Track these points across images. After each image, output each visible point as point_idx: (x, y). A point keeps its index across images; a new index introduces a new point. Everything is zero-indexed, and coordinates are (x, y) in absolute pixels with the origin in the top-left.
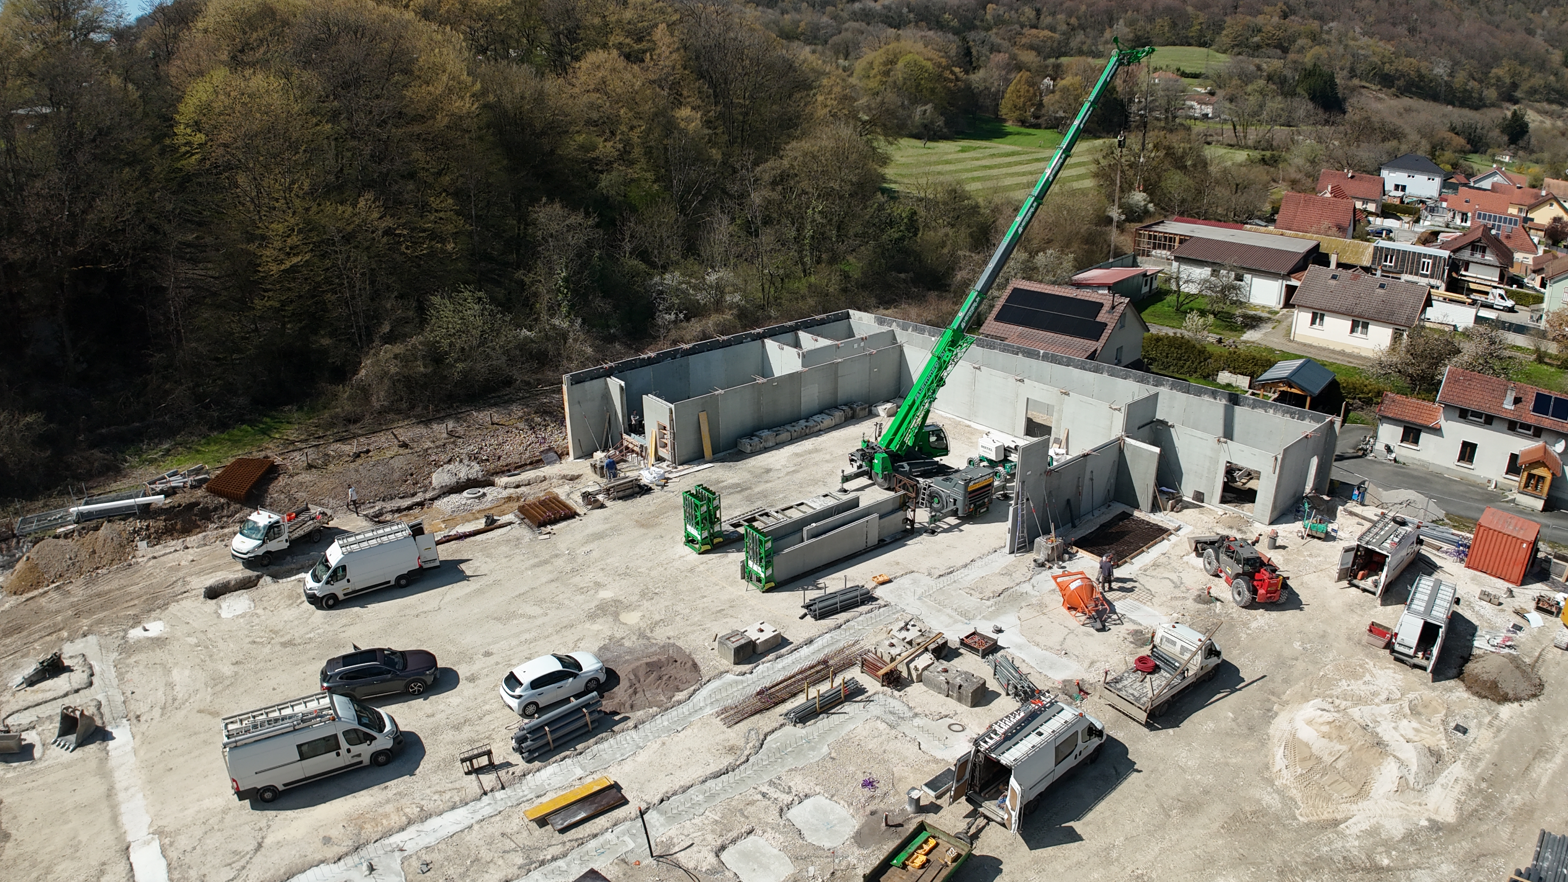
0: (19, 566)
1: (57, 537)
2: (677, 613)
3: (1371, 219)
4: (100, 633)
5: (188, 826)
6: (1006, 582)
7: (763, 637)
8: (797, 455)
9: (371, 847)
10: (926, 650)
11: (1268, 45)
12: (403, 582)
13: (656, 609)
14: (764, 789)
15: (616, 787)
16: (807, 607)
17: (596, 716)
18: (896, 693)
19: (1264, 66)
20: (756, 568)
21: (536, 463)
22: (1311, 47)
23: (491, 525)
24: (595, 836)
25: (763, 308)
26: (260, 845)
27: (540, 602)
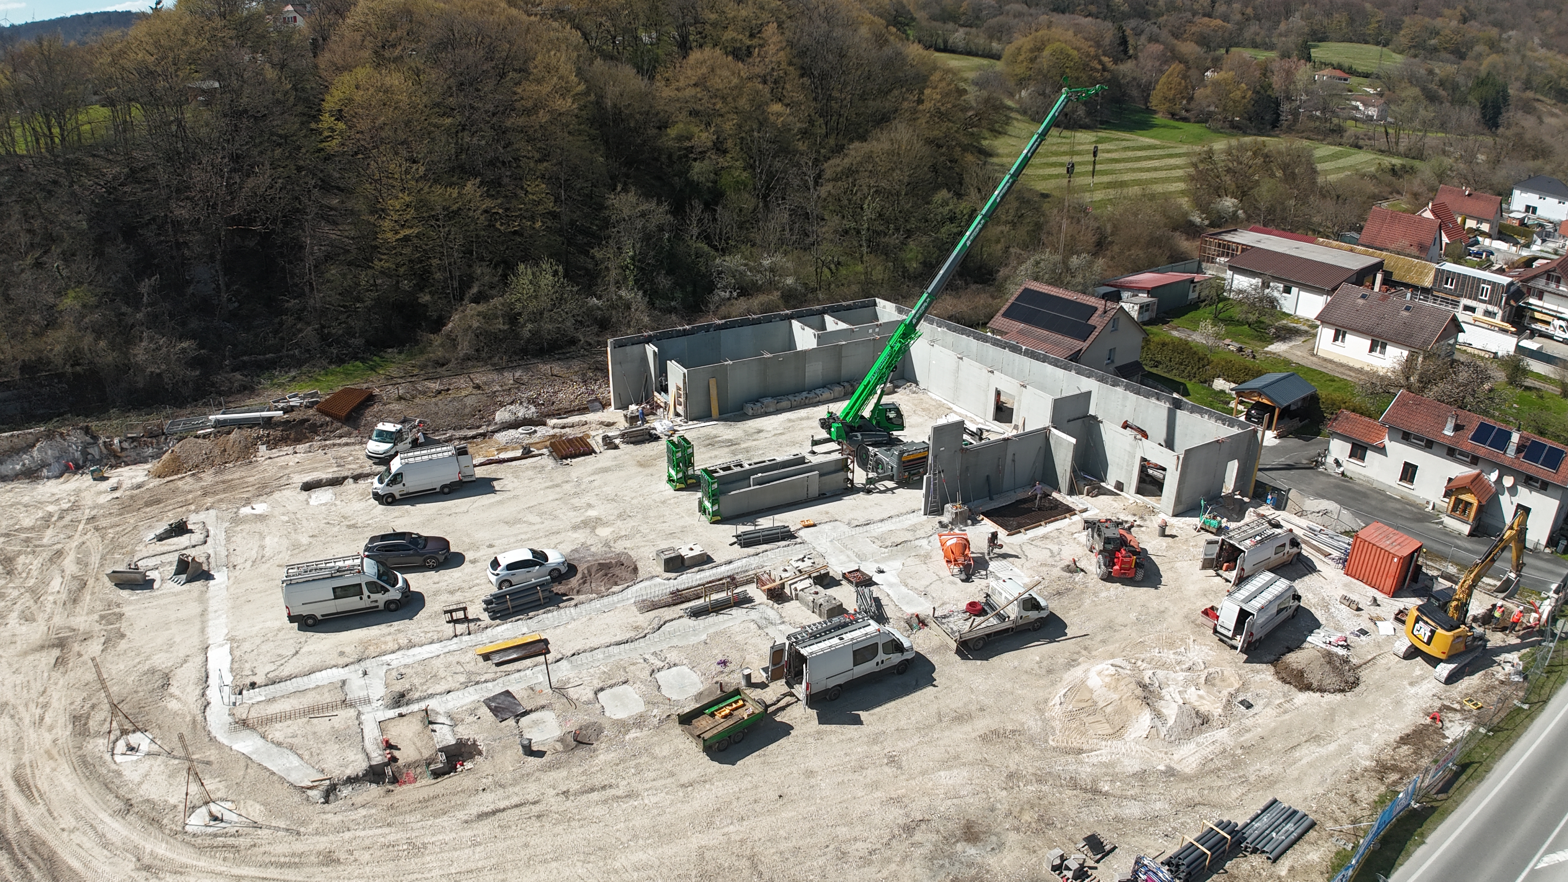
0: (165, 457)
1: (197, 437)
2: (639, 532)
3: (1480, 239)
4: (219, 509)
5: (252, 637)
6: (908, 536)
7: (691, 554)
8: (790, 420)
9: (368, 661)
10: (810, 577)
11: (1445, 49)
12: (446, 490)
13: (624, 527)
14: (647, 657)
15: (546, 642)
16: (737, 536)
17: (547, 594)
18: (776, 605)
19: (1437, 71)
20: (707, 504)
21: (583, 410)
22: (1488, 55)
23: (527, 453)
24: (519, 671)
25: (814, 290)
26: (297, 652)
27: (541, 514)
